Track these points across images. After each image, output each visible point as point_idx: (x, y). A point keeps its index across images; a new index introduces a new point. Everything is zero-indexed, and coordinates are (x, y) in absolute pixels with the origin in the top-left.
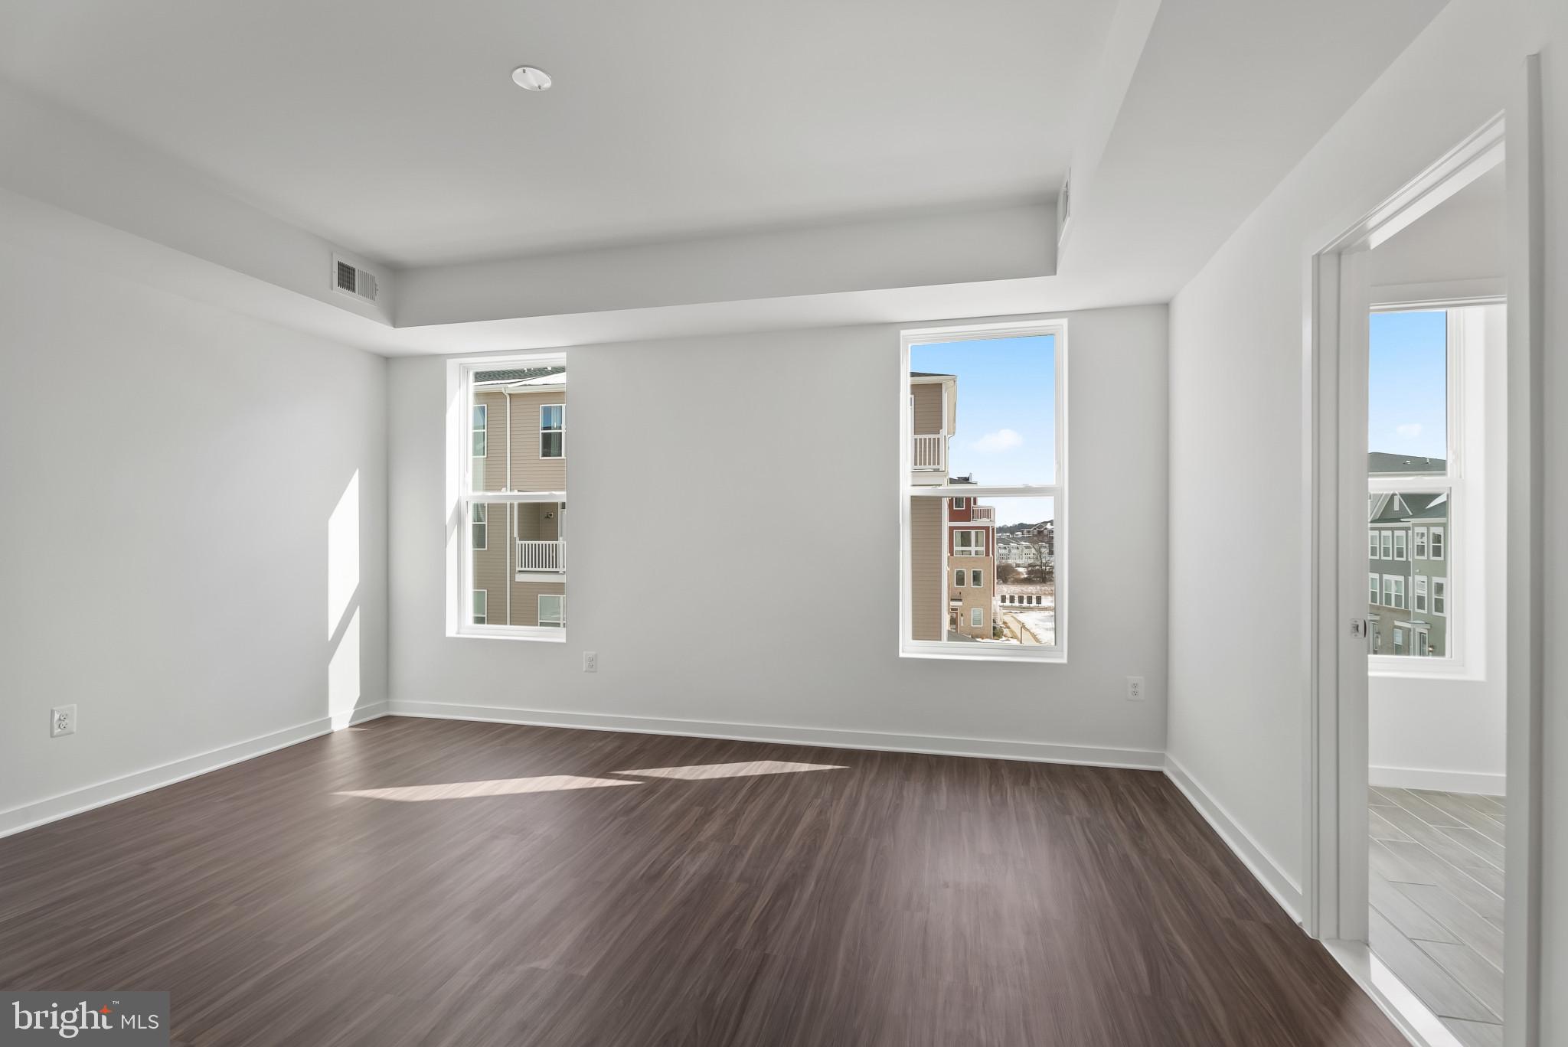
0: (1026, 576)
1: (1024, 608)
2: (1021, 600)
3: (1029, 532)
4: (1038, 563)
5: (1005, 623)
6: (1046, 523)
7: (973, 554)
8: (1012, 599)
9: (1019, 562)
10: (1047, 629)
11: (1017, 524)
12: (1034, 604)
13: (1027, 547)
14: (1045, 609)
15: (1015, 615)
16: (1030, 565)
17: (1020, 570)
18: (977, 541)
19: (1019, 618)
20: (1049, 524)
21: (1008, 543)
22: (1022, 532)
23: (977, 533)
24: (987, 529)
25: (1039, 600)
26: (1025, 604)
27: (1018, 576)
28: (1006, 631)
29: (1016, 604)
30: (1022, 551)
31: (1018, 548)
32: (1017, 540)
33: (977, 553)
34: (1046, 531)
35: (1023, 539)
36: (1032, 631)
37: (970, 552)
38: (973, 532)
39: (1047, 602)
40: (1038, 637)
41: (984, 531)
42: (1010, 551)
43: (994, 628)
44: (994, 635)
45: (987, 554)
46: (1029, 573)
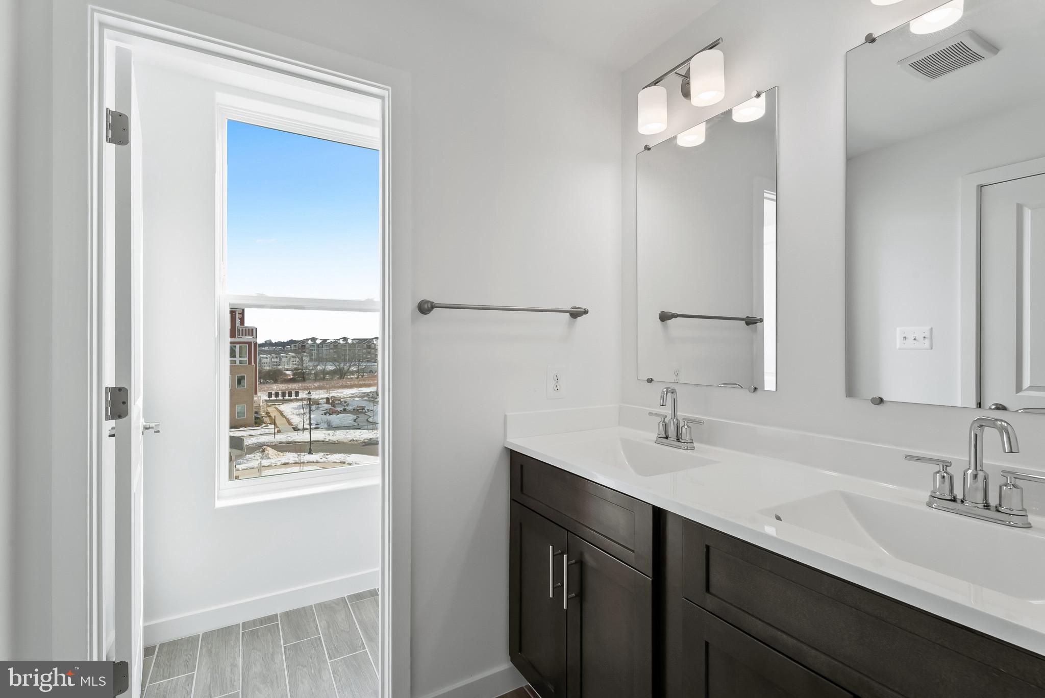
0: (292, 377)
1: (286, 400)
2: (284, 394)
3: (295, 346)
4: (300, 367)
5: (267, 413)
6: (307, 340)
7: (238, 363)
8: (277, 395)
9: (286, 367)
10: (299, 415)
11: (289, 340)
12: (293, 397)
13: (293, 357)
14: (302, 400)
15: (277, 406)
16: (296, 369)
17: (288, 372)
18: (241, 353)
19: (279, 408)
20: (310, 340)
21: (279, 354)
22: (291, 346)
23: (240, 347)
24: (249, 344)
25: (297, 394)
26: (287, 397)
27: (286, 378)
28: (267, 420)
29: (280, 398)
30: (290, 359)
31: (286, 357)
32: (286, 352)
33: (241, 362)
34: (307, 345)
35: (291, 351)
36: (287, 417)
37: (235, 361)
38: (238, 346)
39: (303, 395)
40: (291, 421)
41: (247, 345)
42: (280, 360)
43: (256, 418)
44: (256, 423)
45: (250, 363)
46: (294, 374)
